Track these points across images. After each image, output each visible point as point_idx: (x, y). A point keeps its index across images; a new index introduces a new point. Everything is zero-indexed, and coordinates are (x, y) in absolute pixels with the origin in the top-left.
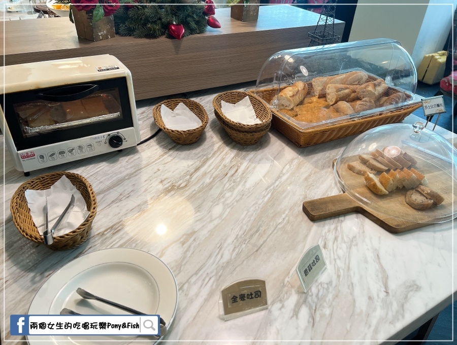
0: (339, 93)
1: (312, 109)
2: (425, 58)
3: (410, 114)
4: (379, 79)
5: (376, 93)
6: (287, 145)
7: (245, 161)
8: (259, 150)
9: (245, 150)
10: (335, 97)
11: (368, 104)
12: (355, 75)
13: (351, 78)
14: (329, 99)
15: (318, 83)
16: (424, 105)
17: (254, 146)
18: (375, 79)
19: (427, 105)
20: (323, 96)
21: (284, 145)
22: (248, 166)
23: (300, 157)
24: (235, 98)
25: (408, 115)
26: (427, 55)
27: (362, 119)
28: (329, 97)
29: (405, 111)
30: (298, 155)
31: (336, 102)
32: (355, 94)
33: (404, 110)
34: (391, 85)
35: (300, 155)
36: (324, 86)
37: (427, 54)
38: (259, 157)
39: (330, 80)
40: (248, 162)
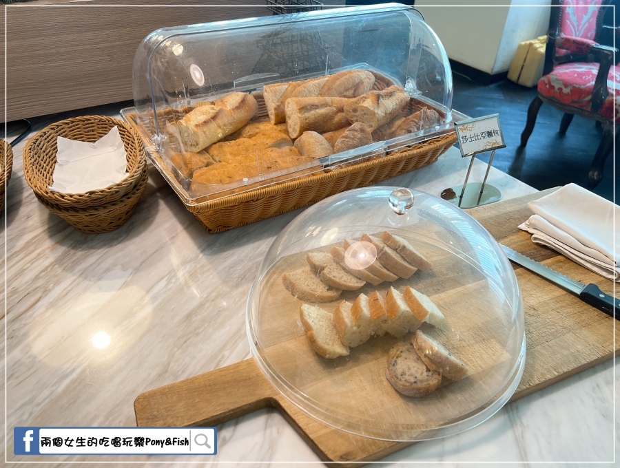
0: (307, 115)
1: (247, 150)
2: (520, 47)
3: (446, 148)
4: (396, 84)
5: (380, 112)
6: (186, 228)
7: (70, 275)
8: (119, 243)
9: (85, 246)
10: (299, 124)
11: (359, 135)
12: (347, 77)
13: (338, 82)
14: (290, 127)
15: (272, 93)
16: (461, 134)
17: (111, 235)
18: (388, 84)
19: (467, 134)
20: (281, 120)
21: (179, 227)
22: (69, 288)
23: (201, 255)
24: (93, 131)
25: (443, 152)
26: (523, 43)
27: (347, 166)
28: (290, 122)
29: (432, 146)
30: (198, 252)
31: (301, 134)
32: (344, 114)
33: (430, 144)
34: (417, 95)
35: (202, 251)
36: (282, 102)
37: (523, 41)
38: (109, 262)
39: (295, 87)
40: (75, 277)
